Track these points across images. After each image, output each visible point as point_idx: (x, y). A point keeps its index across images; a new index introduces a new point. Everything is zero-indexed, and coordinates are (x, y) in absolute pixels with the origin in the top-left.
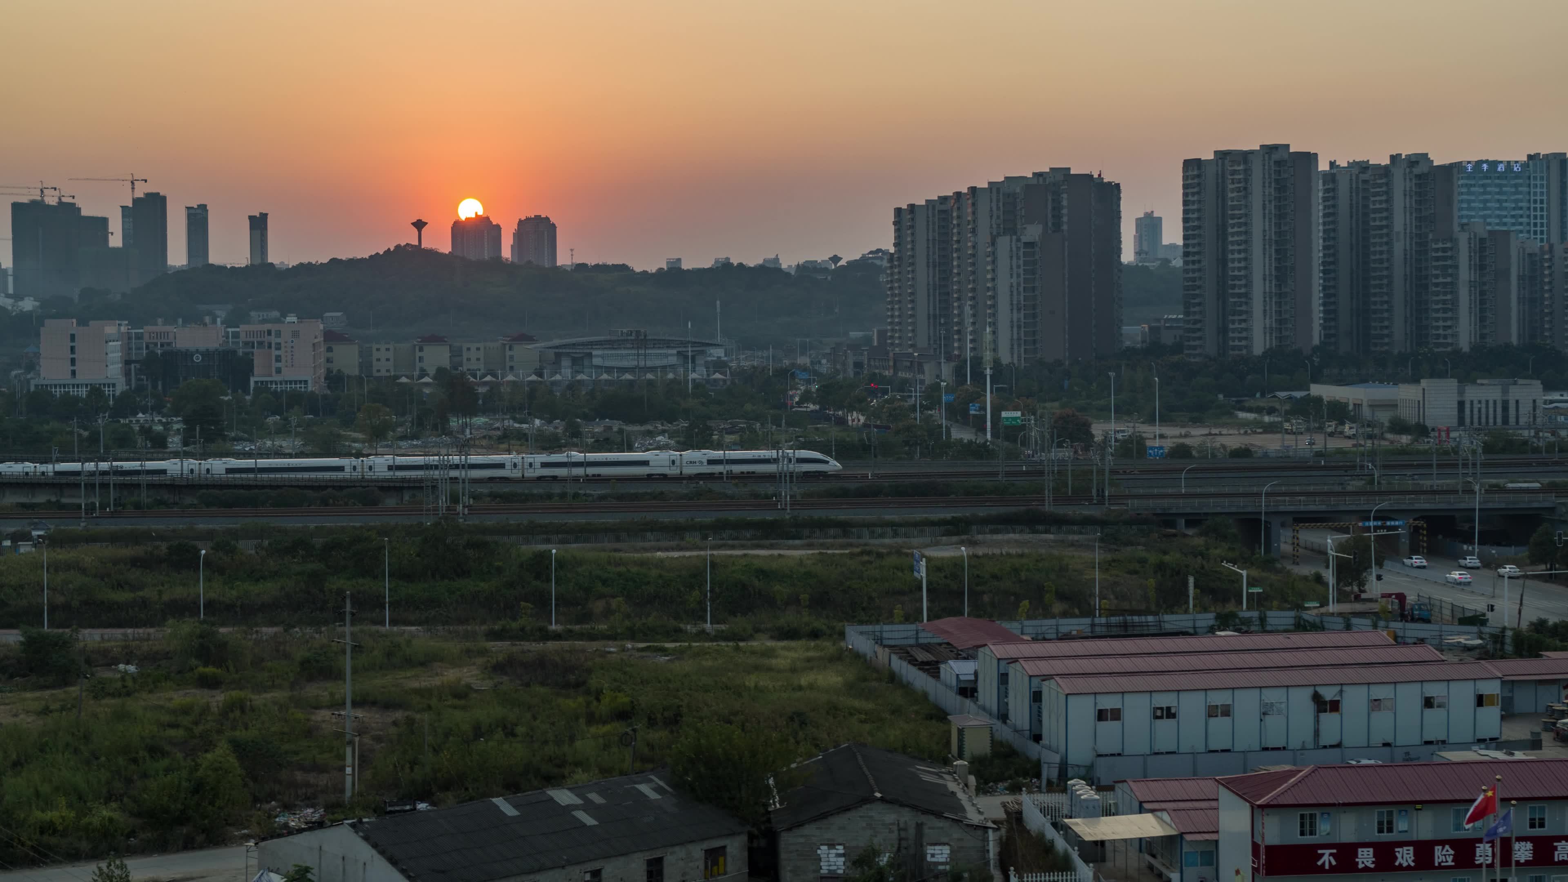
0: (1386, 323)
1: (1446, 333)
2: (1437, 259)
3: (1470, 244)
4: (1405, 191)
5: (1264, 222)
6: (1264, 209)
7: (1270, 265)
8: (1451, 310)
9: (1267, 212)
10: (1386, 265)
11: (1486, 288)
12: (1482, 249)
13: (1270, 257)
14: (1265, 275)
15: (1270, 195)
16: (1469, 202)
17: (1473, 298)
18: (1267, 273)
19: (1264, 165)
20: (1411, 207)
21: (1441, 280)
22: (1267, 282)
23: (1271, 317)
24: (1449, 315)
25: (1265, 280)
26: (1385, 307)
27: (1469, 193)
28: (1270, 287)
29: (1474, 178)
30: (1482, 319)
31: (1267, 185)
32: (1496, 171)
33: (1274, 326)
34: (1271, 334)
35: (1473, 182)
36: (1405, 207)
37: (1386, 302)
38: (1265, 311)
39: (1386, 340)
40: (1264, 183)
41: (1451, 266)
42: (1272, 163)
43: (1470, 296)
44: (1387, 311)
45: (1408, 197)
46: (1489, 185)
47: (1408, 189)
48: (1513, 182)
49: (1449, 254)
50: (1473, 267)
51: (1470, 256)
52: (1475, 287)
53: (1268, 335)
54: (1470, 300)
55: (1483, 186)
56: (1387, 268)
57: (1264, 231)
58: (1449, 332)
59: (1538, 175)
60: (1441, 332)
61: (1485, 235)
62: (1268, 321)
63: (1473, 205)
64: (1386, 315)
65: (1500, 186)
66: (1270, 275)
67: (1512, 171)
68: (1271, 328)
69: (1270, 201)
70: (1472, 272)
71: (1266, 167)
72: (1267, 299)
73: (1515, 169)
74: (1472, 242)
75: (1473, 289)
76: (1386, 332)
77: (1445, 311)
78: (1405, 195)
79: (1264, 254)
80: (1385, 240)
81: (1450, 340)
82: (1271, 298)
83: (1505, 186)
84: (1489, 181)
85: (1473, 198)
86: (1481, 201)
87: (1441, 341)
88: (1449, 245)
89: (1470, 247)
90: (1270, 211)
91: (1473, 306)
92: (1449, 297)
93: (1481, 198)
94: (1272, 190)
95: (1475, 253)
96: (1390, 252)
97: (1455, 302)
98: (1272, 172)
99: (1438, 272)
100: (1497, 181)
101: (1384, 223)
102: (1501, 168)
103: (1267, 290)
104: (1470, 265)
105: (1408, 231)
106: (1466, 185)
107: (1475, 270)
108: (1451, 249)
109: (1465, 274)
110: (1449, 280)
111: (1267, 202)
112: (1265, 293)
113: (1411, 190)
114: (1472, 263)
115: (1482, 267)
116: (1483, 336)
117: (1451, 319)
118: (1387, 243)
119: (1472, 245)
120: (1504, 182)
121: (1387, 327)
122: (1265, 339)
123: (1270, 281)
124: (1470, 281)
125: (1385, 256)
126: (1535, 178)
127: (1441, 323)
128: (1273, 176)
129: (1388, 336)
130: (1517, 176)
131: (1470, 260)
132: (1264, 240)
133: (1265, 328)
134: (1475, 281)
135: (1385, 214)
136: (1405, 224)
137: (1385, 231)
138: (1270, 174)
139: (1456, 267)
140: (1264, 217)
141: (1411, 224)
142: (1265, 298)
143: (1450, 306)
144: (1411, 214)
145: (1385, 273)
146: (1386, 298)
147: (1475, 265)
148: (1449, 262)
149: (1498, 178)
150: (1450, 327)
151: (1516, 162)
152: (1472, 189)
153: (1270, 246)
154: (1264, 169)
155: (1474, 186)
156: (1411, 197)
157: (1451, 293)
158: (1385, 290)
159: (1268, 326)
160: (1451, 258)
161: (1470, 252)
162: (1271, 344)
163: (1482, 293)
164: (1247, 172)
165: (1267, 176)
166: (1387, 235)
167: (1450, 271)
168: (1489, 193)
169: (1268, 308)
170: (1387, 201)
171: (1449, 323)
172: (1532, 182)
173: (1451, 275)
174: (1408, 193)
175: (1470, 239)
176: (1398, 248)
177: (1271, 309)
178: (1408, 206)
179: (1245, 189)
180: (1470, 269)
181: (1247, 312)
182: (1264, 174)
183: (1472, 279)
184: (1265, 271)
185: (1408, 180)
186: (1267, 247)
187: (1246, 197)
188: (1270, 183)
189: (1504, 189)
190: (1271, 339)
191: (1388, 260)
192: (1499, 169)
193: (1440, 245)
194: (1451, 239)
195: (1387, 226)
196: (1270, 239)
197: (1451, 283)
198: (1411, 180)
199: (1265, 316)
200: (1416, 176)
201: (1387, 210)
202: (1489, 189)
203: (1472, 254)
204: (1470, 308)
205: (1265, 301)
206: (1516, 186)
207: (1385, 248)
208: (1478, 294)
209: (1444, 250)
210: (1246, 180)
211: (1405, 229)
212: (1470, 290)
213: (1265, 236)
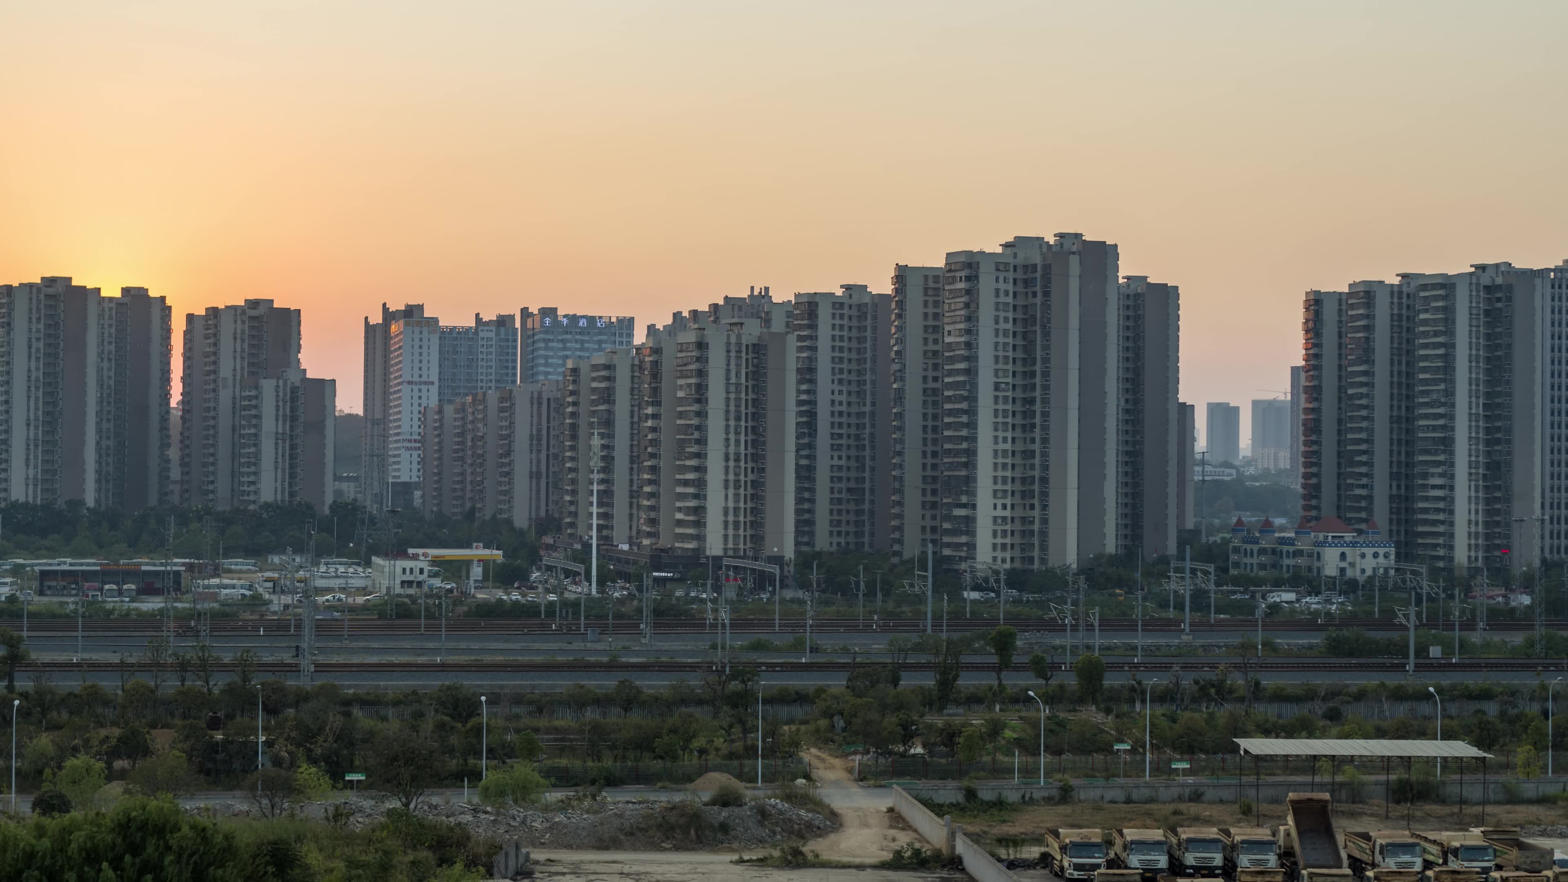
0: (211, 478)
1: (250, 489)
2: (245, 408)
3: (277, 392)
4: (235, 333)
5: (29, 361)
6: (30, 347)
7: (37, 409)
8: (255, 464)
9: (33, 350)
10: (212, 414)
11: (298, 441)
12: (293, 400)
13: (37, 399)
14: (28, 419)
15: (38, 331)
16: (546, 357)
17: (280, 452)
18: (32, 417)
19: (31, 299)
20: (243, 350)
21: (247, 431)
22: (32, 428)
23: (36, 467)
24: (253, 469)
25: (28, 425)
26: (211, 459)
27: (546, 348)
28: (36, 434)
29: (553, 333)
30: (292, 476)
31: (34, 320)
32: (577, 327)
33: (39, 476)
34: (35, 485)
35: (551, 337)
36: (235, 351)
37: (213, 455)
38: (28, 459)
39: (211, 496)
40: (30, 318)
41: (255, 416)
42: (42, 297)
43: (277, 449)
44: (213, 464)
45: (239, 342)
46: (570, 341)
47: (239, 331)
48: (596, 338)
49: (254, 402)
50: (281, 418)
51: (277, 407)
52: (284, 440)
53: (31, 488)
54: (277, 453)
55: (563, 341)
56: (214, 418)
57: (29, 371)
58: (252, 488)
59: (625, 332)
60: (245, 488)
61: (298, 384)
62: (31, 472)
63: (550, 361)
64: (211, 469)
65: (582, 342)
66: (37, 419)
67: (595, 327)
68: (35, 478)
69: (38, 339)
70: (280, 423)
71: (34, 301)
72: (32, 447)
73: (599, 324)
74: (281, 389)
75: (280, 442)
76: (211, 487)
77: (249, 464)
78: (235, 338)
79: (29, 397)
80: (212, 386)
81: (252, 498)
82: (36, 446)
83: (588, 342)
84: (569, 336)
85: (551, 353)
86: (559, 357)
87: (246, 498)
88: (253, 393)
89: (277, 396)
90: (38, 350)
91: (280, 460)
92: (253, 450)
93: (560, 354)
94: (41, 326)
95: (285, 402)
96: (216, 399)
97: (257, 455)
98: (42, 306)
99: (243, 423)
100: (578, 337)
101: (212, 368)
102: (582, 323)
103: (32, 436)
104: (277, 416)
105: (238, 378)
106: (544, 340)
107: (284, 421)
108: (256, 397)
109: (269, 424)
110: (253, 431)
111: (33, 340)
112: (28, 439)
113: (243, 332)
114: (281, 413)
115: (294, 419)
116: (292, 494)
117: (255, 474)
118: (214, 390)
119: (281, 394)
120: (587, 338)
121: (212, 482)
122: (27, 492)
123: (36, 427)
124: (277, 433)
125: (212, 405)
126: (621, 335)
127: (246, 479)
128: (43, 311)
129: (213, 492)
130: (601, 332)
131: (277, 410)
132: (29, 380)
133: (27, 478)
134: (284, 433)
135: (212, 359)
136: (235, 370)
137: (212, 377)
138: (38, 309)
139: (258, 417)
140: (30, 357)
141: (242, 368)
142: (28, 445)
143: (253, 460)
144: (243, 358)
145: (212, 423)
146: (211, 450)
147: (285, 415)
148: (253, 412)
149: (580, 333)
150: (254, 483)
151: (600, 317)
152: (550, 344)
153: (37, 388)
154: (31, 302)
155: (553, 341)
156: (243, 340)
157: (255, 445)
158: (211, 442)
159: (31, 476)
160: (256, 407)
161: (277, 401)
162: (35, 498)
163: (293, 447)
164: (10, 305)
165: (34, 311)
166: (215, 381)
167: (254, 421)
168: (570, 349)
169: (31, 457)
170: (215, 344)
171: (252, 479)
172: (618, 339)
173: (255, 426)
174: (239, 336)
175: (278, 386)
176: (225, 396)
177: (36, 457)
178: (239, 349)
179: (9, 324)
180: (277, 420)
181: (6, 461)
182: (30, 309)
183: (280, 431)
184: (28, 417)
185: (239, 322)
186: (33, 388)
187: (8, 333)
188: (39, 319)
189: (586, 345)
190: (35, 492)
191: (215, 409)
192: (581, 324)
193: (247, 393)
194: (257, 387)
195: (214, 372)
196: (37, 380)
197: (255, 435)
198: (243, 322)
199: (27, 465)
200: (252, 318)
201: (215, 354)
202: (569, 345)
203: (281, 404)
204: (276, 462)
205: (28, 449)
206: (600, 342)
207: (212, 395)
208: (287, 447)
209: (250, 398)
210: (9, 315)
211: (235, 376)
212: (276, 444)
213: (29, 377)
